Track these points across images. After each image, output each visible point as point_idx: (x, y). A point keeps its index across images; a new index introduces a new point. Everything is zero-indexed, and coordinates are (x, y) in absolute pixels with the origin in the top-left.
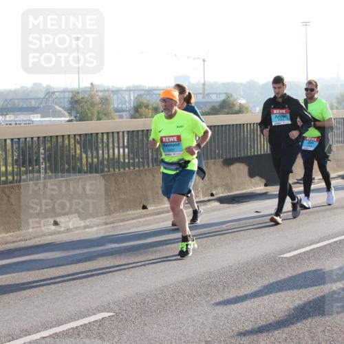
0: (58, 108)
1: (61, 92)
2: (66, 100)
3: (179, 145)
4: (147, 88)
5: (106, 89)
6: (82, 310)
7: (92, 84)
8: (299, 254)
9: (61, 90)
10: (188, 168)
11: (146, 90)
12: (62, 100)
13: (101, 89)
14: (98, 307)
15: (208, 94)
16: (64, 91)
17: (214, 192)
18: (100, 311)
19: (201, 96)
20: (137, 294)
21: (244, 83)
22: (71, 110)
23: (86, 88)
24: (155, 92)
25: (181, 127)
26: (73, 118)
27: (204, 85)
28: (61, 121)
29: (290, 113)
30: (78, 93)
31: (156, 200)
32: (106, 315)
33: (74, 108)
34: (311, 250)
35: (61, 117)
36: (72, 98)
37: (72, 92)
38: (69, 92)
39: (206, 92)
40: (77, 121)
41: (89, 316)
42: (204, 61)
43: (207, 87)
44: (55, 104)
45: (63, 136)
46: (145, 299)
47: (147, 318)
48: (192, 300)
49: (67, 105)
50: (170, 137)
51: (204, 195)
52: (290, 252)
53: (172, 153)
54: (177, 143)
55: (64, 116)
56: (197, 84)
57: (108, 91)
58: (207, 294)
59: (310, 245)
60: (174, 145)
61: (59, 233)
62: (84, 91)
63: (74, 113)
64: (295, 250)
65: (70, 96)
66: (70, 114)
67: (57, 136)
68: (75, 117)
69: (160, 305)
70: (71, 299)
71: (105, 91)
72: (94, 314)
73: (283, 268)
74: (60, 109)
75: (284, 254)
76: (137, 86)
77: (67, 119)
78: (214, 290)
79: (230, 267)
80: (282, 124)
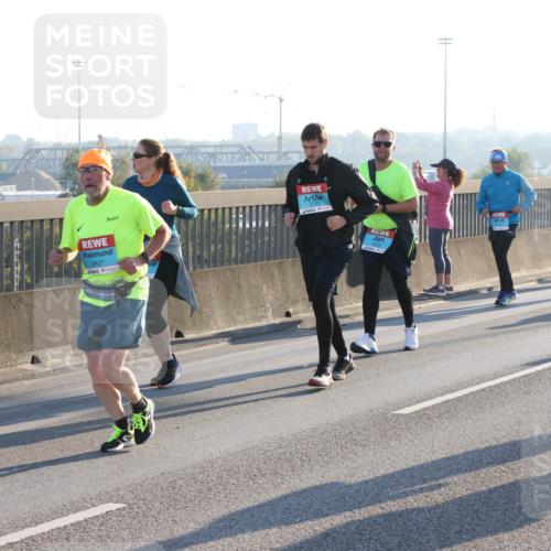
0: (44, 175)
1: (51, 149)
2: (58, 162)
3: (111, 252)
4: (188, 144)
5: (123, 144)
6: (75, 499)
7: (100, 137)
8: (424, 409)
9: (50, 145)
10: (131, 296)
11: (186, 147)
12: (51, 162)
13: (115, 145)
14: (100, 493)
15: (286, 153)
16: (55, 148)
17: (291, 310)
18: (103, 502)
19: (276, 156)
20: (163, 474)
21: (344, 135)
22: (66, 179)
23: (90, 143)
24: (201, 150)
25: (114, 218)
26: (68, 191)
27: (280, 138)
28: (48, 196)
29: (329, 192)
30: (77, 151)
31: (198, 323)
32: (113, 506)
33: (70, 175)
34: (444, 402)
35: (48, 189)
36: (67, 159)
37: (68, 149)
38: (63, 149)
39: (283, 150)
40: (75, 196)
41: (86, 508)
42: (281, 100)
43: (284, 142)
44: (41, 169)
45: (52, 220)
46: (175, 481)
47: (178, 512)
48: (251, 482)
49: (59, 170)
50: (95, 238)
51: (275, 314)
52: (410, 405)
53: (100, 269)
54: (107, 250)
55: (55, 188)
56: (269, 136)
57: (125, 147)
58: (276, 473)
59: (442, 394)
60: (103, 254)
61: (41, 375)
62: (88, 148)
63: (69, 183)
64: (418, 402)
65: (65, 156)
66: (64, 185)
67: (42, 221)
68: (72, 190)
69: (200, 491)
70: (56, 482)
71: (120, 148)
72: (94, 506)
73: (399, 432)
74: (49, 177)
75: (399, 409)
76: (174, 141)
77: (59, 193)
78: (286, 466)
79: (314, 429)
80: (317, 211)
